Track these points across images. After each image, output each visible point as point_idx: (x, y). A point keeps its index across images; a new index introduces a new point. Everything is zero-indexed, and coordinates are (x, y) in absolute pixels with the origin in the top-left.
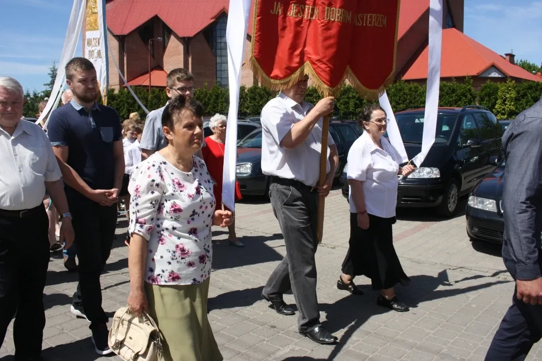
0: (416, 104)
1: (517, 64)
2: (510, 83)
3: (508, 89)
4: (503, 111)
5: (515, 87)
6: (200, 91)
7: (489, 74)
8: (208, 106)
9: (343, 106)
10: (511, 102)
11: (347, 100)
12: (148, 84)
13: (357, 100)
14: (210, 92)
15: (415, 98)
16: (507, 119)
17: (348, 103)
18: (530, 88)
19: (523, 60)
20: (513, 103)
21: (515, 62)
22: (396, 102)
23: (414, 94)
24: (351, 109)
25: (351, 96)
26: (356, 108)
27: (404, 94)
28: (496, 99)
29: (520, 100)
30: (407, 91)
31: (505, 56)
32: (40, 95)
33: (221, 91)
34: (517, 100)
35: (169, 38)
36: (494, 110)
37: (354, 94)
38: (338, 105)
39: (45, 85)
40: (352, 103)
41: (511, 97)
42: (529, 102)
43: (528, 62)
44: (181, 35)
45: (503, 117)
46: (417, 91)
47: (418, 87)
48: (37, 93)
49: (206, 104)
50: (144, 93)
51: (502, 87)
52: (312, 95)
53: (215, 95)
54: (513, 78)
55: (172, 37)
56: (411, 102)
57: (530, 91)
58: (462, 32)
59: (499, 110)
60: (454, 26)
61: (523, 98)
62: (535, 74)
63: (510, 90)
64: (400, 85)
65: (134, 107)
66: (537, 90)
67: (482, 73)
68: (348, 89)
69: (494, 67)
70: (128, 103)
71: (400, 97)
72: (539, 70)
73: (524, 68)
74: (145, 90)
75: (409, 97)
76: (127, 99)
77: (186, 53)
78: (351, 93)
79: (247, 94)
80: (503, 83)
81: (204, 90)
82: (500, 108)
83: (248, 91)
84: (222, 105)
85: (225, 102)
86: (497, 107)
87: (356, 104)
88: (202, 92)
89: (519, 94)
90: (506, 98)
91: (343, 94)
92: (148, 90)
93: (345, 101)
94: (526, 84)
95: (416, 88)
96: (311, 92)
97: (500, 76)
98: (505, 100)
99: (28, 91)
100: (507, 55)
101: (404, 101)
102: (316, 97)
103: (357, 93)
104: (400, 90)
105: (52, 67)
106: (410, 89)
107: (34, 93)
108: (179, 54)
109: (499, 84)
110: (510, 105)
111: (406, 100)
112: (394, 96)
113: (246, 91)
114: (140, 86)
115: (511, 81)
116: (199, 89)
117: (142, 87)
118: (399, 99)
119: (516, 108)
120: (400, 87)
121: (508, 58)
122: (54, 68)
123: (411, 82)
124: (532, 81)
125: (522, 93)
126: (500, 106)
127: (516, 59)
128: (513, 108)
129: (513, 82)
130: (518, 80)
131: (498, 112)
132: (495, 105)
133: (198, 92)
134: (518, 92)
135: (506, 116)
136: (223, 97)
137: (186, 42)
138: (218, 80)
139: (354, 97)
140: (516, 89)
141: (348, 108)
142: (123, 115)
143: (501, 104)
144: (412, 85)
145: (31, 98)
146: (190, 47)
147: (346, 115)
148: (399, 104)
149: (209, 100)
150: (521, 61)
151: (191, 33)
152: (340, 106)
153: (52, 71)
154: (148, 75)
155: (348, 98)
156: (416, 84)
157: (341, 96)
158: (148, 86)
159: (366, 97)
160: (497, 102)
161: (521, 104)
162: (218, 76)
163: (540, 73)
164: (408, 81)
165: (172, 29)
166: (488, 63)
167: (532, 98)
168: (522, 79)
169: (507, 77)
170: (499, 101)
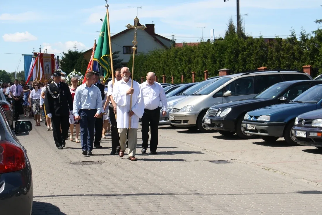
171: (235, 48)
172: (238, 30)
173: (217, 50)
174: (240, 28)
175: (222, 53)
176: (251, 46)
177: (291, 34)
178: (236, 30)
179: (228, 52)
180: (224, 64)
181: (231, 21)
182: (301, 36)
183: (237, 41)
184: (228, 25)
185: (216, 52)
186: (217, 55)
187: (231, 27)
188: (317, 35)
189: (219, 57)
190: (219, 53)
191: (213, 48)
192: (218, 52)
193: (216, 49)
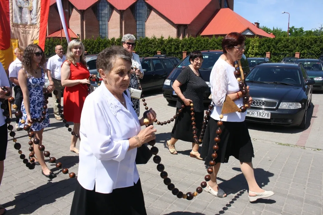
0: (207, 49)
1: (261, 28)
2: (256, 38)
3: (255, 41)
4: (253, 53)
5: (259, 40)
6: (90, 40)
7: (246, 33)
8: (94, 49)
9: (168, 49)
10: (256, 48)
11: (170, 46)
12: (60, 36)
13: (176, 46)
14: (96, 41)
15: (207, 45)
16: (254, 57)
17: (171, 47)
18: (266, 41)
19: (264, 26)
20: (257, 49)
21: (260, 27)
22: (197, 47)
23: (206, 43)
24: (173, 51)
25: (172, 44)
26: (175, 50)
27: (201, 43)
28: (249, 47)
29: (261, 47)
30: (202, 41)
31: (254, 24)
33: (102, 40)
34: (259, 47)
35: (72, 10)
36: (248, 52)
37: (175, 43)
38: (166, 48)
40: (173, 47)
41: (256, 46)
42: (265, 48)
43: (267, 27)
44: (79, 8)
45: (252, 56)
46: (208, 41)
47: (208, 39)
49: (93, 48)
50: (58, 41)
51: (252, 40)
52: (151, 43)
53: (99, 43)
54: (258, 35)
55: (74, 10)
56: (205, 47)
57: (266, 43)
58: (233, 10)
59: (250, 52)
60: (228, 7)
61: (262, 46)
62: (270, 34)
63: (256, 42)
64: (199, 38)
65: (52, 49)
66: (269, 42)
67: (242, 33)
68: (171, 40)
69: (248, 29)
70: (49, 47)
71: (199, 45)
72: (272, 32)
73: (264, 30)
74: (59, 40)
75: (204, 44)
76: (48, 44)
77: (82, 19)
78: (173, 42)
79: (116, 42)
80: (253, 38)
81: (92, 40)
82: (251, 51)
83: (116, 40)
84: (102, 48)
85: (104, 46)
86: (249, 50)
87: (175, 48)
88: (91, 41)
89: (260, 44)
90: (254, 46)
91: (169, 42)
92: (60, 40)
93: (170, 47)
94: (264, 39)
95: (207, 40)
96: (151, 41)
97: (251, 34)
98: (253, 47)
100: (255, 23)
101: (201, 47)
102: (154, 44)
103: (176, 42)
104: (199, 41)
106: (204, 40)
108: (78, 19)
109: (250, 39)
110: (256, 50)
111: (202, 46)
112: (196, 44)
113: (115, 40)
114: (56, 37)
115: (257, 37)
116: (89, 39)
117: (57, 38)
118: (198, 46)
119: (259, 51)
120: (199, 39)
121: (256, 25)
123: (205, 37)
124: (267, 37)
125: (262, 43)
126: (251, 50)
127: (260, 25)
128: (257, 51)
129: (258, 37)
130: (260, 37)
131: (250, 53)
132: (248, 50)
133: (89, 41)
134: (260, 43)
135: (254, 56)
136: (102, 44)
137: (82, 12)
138: (100, 34)
139: (174, 44)
140: (259, 41)
141: (171, 50)
142: (46, 54)
143: (251, 49)
144: (205, 38)
146: (84, 15)
147: (170, 54)
148: (198, 48)
149: (95, 45)
150: (263, 26)
151: (85, 8)
152: (167, 49)
154: (60, 31)
155: (171, 45)
156: (207, 38)
157: (167, 44)
158: (60, 37)
159: (181, 44)
160: (249, 48)
161: (262, 49)
162: (100, 32)
163: (272, 34)
164: (203, 36)
165: (74, 5)
166: (246, 28)
167: (267, 46)
168: (262, 36)
169: (255, 35)
170: (251, 47)
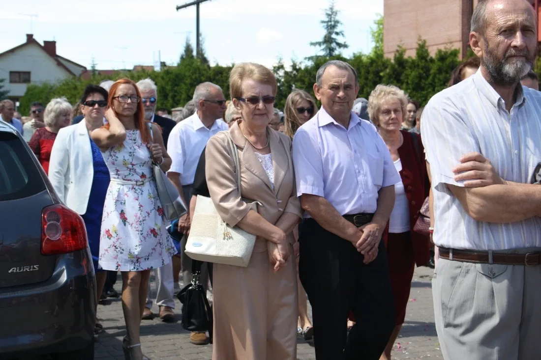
32: (303, 67)
39: (312, 44)
48: (298, 62)
99: (281, 59)
105: (328, 7)
107: (293, 62)
122: (331, 9)
145: (286, 73)
153: (328, 15)
171: (196, 78)
172: (198, 53)
173: (170, 80)
174: (202, 50)
175: (177, 85)
176: (220, 76)
177: (278, 62)
178: (195, 53)
179: (186, 84)
180: (179, 101)
181: (188, 40)
182: (292, 64)
183: (199, 68)
184: (185, 45)
185: (167, 84)
186: (168, 88)
187: (188, 50)
188: (315, 63)
189: (172, 90)
190: (171, 85)
191: (163, 78)
192: (170, 83)
193: (168, 79)
